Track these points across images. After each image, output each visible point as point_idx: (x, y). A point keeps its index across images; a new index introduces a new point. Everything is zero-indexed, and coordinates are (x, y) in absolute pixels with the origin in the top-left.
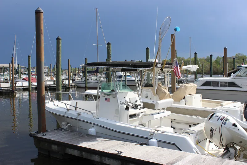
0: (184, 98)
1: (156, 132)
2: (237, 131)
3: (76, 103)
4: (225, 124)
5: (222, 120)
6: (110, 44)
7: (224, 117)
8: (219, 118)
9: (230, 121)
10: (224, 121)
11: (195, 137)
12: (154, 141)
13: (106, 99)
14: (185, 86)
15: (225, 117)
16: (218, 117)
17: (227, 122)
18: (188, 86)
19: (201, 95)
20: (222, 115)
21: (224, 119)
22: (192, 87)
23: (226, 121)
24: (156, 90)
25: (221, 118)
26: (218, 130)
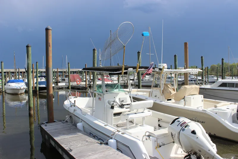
0: (184, 98)
1: (117, 133)
2: (195, 140)
3: (75, 101)
4: (183, 130)
5: (181, 126)
7: (185, 123)
8: (179, 124)
9: (190, 128)
10: (184, 127)
11: (155, 141)
12: (112, 141)
13: (99, 98)
14: (185, 87)
15: (186, 123)
16: (179, 122)
17: (186, 128)
18: (188, 87)
20: (183, 121)
21: (184, 125)
22: (192, 88)
23: (185, 127)
24: (163, 91)
25: (181, 124)
26: (177, 135)
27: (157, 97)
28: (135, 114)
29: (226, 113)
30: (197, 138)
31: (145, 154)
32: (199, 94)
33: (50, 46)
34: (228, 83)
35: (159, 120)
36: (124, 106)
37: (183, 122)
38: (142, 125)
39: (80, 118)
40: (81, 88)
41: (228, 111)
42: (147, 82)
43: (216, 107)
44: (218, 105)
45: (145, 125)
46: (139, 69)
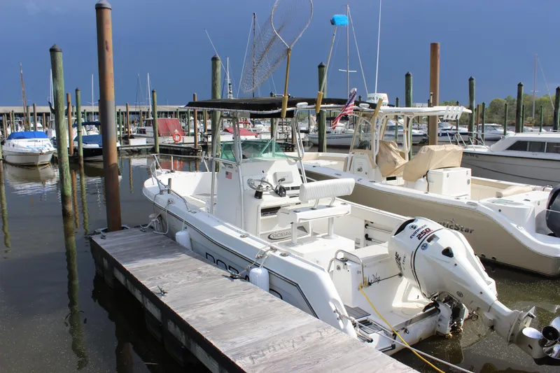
0: (426, 175)
1: (271, 253)
2: (451, 269)
3: (170, 180)
4: (425, 247)
5: (419, 239)
6: (323, 66)
7: (428, 231)
8: (415, 233)
9: (439, 242)
10: (425, 241)
11: (359, 272)
12: (258, 272)
13: (227, 173)
14: (429, 149)
15: (430, 230)
16: (415, 228)
17: (431, 243)
18: (436, 150)
19: (470, 170)
20: (425, 226)
21: (427, 235)
22: (447, 152)
23: (429, 240)
24: (377, 157)
25: (419, 232)
26: (408, 258)
27: (363, 172)
28: (313, 209)
29: (523, 210)
30: (456, 265)
31: (335, 301)
32: (461, 166)
33: (107, 48)
34: (531, 142)
35: (367, 225)
36: (285, 191)
37: (424, 229)
38: (328, 235)
39: (182, 220)
40: (184, 151)
41: (527, 205)
42: (340, 138)
43: (499, 196)
44: (504, 192)
45: (333, 236)
46: (322, 104)
